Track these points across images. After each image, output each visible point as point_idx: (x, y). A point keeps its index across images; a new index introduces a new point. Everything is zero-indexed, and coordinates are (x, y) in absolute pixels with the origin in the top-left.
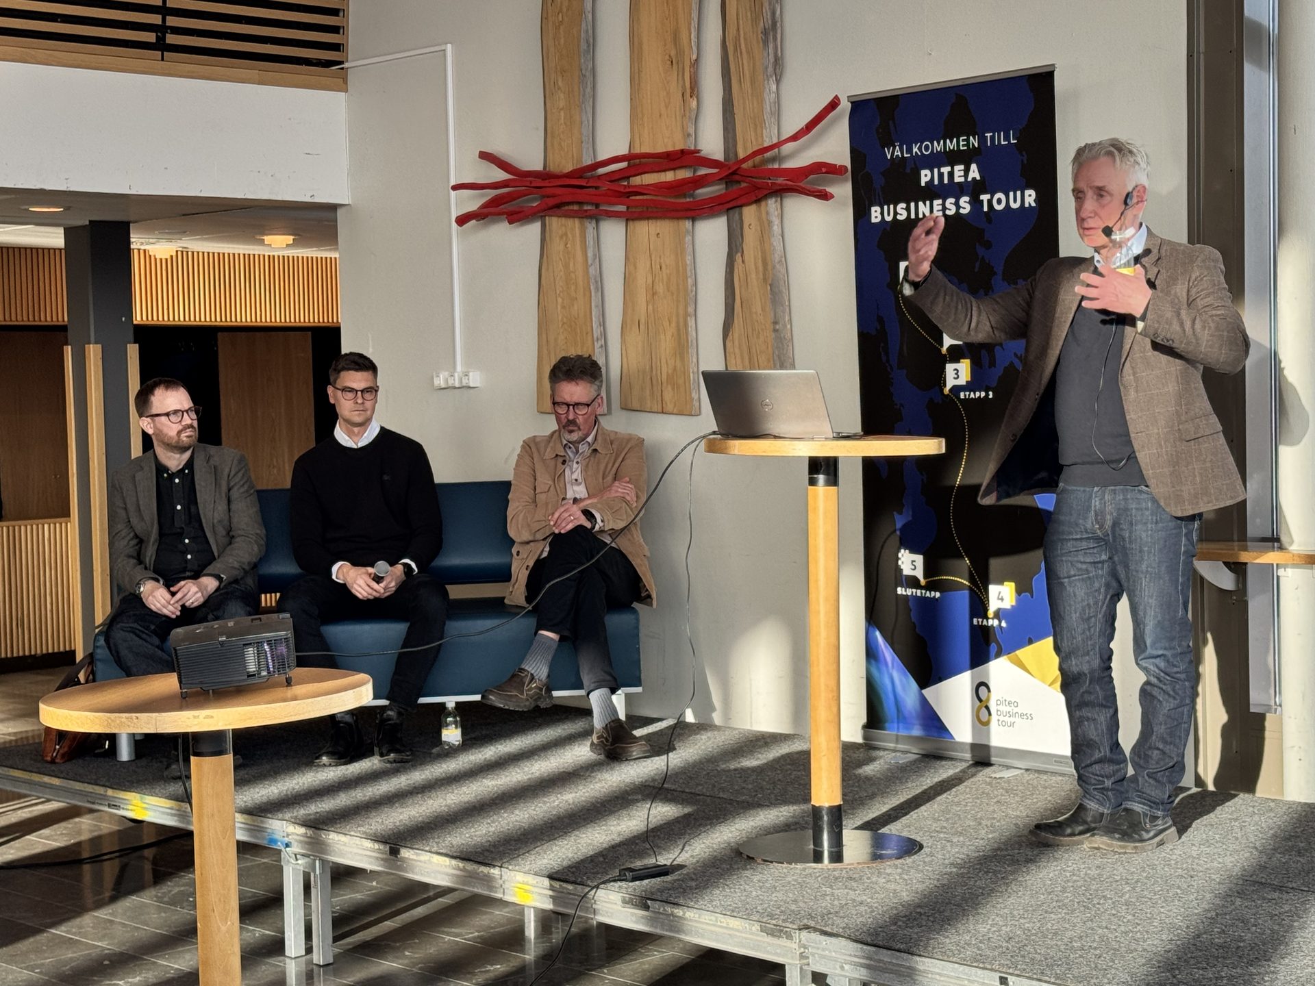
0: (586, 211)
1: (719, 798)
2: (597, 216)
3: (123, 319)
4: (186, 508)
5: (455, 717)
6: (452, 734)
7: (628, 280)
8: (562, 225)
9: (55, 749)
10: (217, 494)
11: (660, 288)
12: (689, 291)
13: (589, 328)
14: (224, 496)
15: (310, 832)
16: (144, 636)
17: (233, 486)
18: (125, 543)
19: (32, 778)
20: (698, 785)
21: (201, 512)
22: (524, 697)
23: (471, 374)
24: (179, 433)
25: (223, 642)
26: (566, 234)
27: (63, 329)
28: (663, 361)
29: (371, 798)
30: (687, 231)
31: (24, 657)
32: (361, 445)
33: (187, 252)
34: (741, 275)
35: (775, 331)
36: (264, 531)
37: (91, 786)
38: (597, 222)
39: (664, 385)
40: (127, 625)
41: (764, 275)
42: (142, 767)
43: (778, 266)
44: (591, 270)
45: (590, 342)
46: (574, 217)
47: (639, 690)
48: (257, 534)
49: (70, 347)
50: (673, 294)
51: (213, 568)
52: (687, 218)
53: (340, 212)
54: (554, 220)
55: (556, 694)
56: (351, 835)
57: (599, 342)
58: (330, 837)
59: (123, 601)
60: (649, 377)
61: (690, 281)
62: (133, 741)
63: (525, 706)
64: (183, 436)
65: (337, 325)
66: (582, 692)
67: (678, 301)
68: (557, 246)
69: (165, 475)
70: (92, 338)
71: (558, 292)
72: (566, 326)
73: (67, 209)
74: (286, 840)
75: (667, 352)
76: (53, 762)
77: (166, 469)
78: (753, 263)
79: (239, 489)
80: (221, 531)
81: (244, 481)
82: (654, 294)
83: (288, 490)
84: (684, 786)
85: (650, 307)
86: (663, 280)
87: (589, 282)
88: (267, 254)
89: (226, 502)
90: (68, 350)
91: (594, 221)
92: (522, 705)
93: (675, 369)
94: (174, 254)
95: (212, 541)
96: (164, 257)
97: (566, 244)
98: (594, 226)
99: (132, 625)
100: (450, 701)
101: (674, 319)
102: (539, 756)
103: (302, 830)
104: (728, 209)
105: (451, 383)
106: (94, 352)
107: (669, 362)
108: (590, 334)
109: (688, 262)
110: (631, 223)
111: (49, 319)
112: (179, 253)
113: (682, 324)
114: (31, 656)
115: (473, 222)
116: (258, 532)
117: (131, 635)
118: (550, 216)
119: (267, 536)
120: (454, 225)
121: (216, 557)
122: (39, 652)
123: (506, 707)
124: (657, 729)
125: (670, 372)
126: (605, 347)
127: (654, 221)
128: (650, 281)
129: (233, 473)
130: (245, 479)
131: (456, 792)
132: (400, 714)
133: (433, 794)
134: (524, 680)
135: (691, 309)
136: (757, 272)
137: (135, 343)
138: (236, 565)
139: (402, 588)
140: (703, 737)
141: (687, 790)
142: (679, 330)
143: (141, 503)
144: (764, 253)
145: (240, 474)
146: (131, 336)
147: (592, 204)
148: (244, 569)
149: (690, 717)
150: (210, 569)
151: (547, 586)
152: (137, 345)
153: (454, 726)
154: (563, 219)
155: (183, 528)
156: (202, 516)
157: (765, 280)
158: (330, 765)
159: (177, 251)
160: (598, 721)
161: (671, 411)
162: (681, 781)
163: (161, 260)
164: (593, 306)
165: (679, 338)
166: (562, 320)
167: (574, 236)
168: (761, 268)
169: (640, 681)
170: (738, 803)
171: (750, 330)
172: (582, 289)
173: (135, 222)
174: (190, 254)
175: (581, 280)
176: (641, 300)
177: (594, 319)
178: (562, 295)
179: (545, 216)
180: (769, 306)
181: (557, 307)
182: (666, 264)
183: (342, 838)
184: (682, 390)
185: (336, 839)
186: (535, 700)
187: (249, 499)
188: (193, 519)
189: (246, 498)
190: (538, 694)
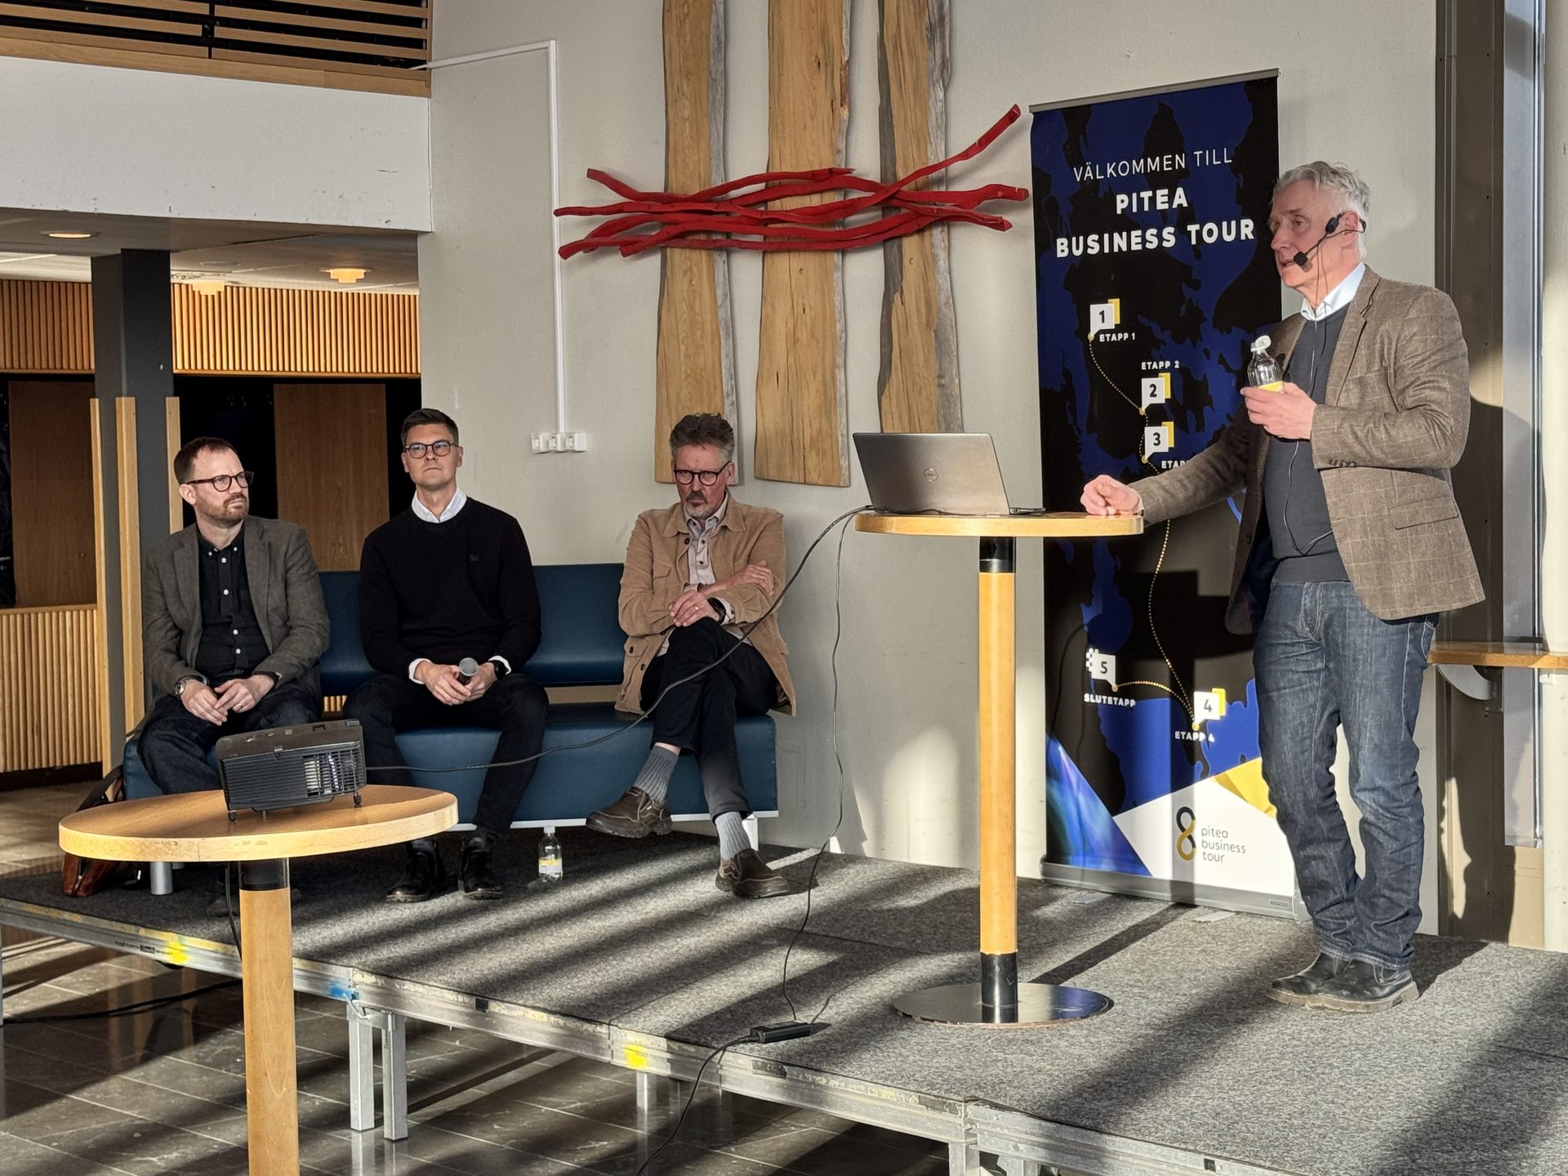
0: (715, 241)
1: (870, 943)
2: (728, 248)
3: (162, 367)
4: (235, 593)
5: (554, 845)
6: (551, 866)
7: (765, 324)
8: (686, 258)
9: (77, 879)
10: (272, 577)
11: (803, 335)
12: (838, 338)
13: (718, 382)
14: (280, 578)
15: (381, 981)
16: (185, 746)
17: (291, 567)
18: (162, 634)
19: (50, 914)
20: (844, 928)
21: (253, 598)
22: (637, 821)
23: (576, 436)
24: (227, 502)
25: (279, 753)
26: (691, 269)
27: (90, 378)
28: (806, 421)
29: (454, 942)
30: (836, 267)
31: (41, 770)
32: (443, 519)
33: (238, 288)
34: (900, 320)
35: (941, 386)
36: (328, 621)
37: (119, 924)
38: (729, 255)
39: (808, 449)
40: (165, 733)
41: (928, 319)
42: (181, 902)
43: (943, 308)
44: (722, 313)
45: (718, 397)
46: (701, 249)
47: (775, 814)
48: (320, 624)
49: (97, 400)
50: (818, 342)
51: (269, 664)
52: (836, 251)
53: (421, 243)
54: (677, 251)
55: (675, 818)
56: (430, 986)
57: (730, 398)
58: (405, 987)
59: (159, 704)
60: (789, 440)
61: (839, 326)
62: (170, 872)
63: (639, 832)
64: (231, 507)
65: (417, 376)
66: (706, 817)
67: (824, 350)
68: (680, 284)
69: (210, 554)
70: (124, 390)
71: (681, 338)
72: (689, 379)
73: (95, 235)
74: (353, 990)
75: (811, 408)
76: (74, 895)
77: (211, 546)
78: (914, 306)
79: (297, 570)
80: (277, 621)
81: (304, 560)
82: (795, 342)
83: (357, 572)
84: (827, 929)
85: (791, 358)
86: (806, 325)
87: (717, 326)
88: (333, 291)
89: (283, 586)
90: (95, 404)
91: (725, 254)
92: (635, 831)
93: (820, 431)
94: (222, 290)
95: (265, 632)
96: (210, 295)
97: (691, 281)
98: (725, 258)
99: (170, 733)
100: (549, 826)
101: (820, 373)
102: (655, 892)
103: (371, 979)
104: (885, 241)
105: (552, 446)
106: (126, 407)
107: (813, 422)
108: (719, 388)
109: (837, 303)
110: (768, 257)
111: (72, 367)
112: (229, 289)
113: (828, 377)
114: (49, 769)
115: (581, 253)
116: (321, 621)
117: (169, 744)
118: (671, 247)
119: (331, 626)
120: (557, 257)
121: (271, 651)
122: (58, 764)
123: (616, 834)
124: (797, 861)
125: (814, 435)
126: (737, 404)
127: (797, 254)
128: (790, 325)
129: (290, 551)
130: (306, 559)
131: (555, 934)
132: (489, 841)
133: (528, 937)
134: (637, 801)
135: (839, 360)
136: (919, 316)
137: (175, 395)
138: (295, 661)
139: (492, 690)
140: (851, 871)
141: (831, 934)
142: (825, 384)
143: (181, 586)
144: (927, 292)
145: (299, 553)
146: (171, 389)
147: (723, 233)
148: (303, 666)
149: (835, 847)
150: (261, 667)
151: (667, 690)
152: (178, 398)
153: (553, 856)
154: (688, 251)
155: (230, 617)
156: (254, 603)
157: (928, 325)
158: (405, 902)
159: (226, 287)
160: (726, 851)
161: (815, 482)
162: (824, 924)
163: (207, 296)
164: (723, 356)
165: (825, 394)
166: (686, 371)
167: (700, 272)
168: (924, 311)
169: (776, 804)
170: (892, 949)
171: (910, 385)
172: (709, 337)
173: (177, 251)
174: (241, 290)
175: (708, 324)
176: (780, 348)
177: (723, 371)
178: (685, 342)
179: (666, 247)
180: (933, 357)
181: (680, 356)
182: (810, 305)
183: (419, 988)
184: (829, 456)
185: (413, 990)
186: (651, 825)
187: (309, 583)
188: (243, 607)
189: (306, 581)
190: (654, 818)
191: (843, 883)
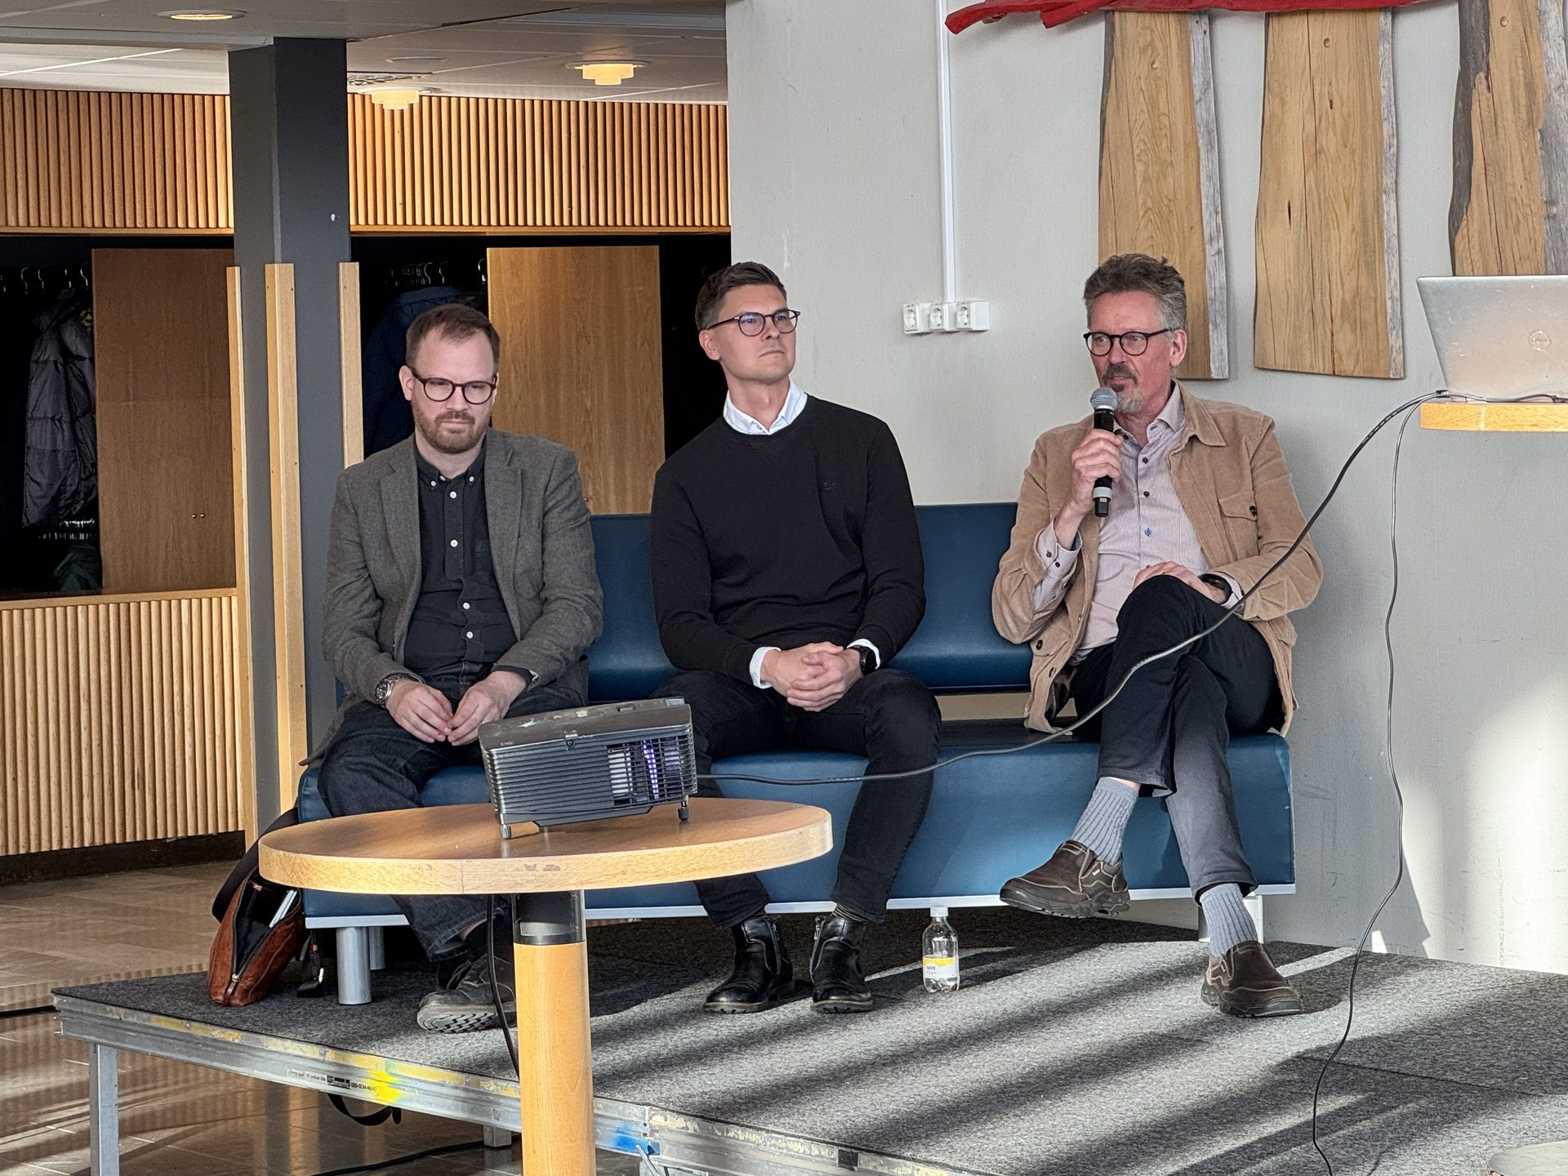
1: (1446, 1081)
2: (1210, 10)
3: (333, 217)
4: (468, 545)
5: (947, 935)
6: (941, 966)
7: (1268, 127)
8: (1144, 28)
9: (231, 981)
10: (524, 521)
11: (1330, 142)
12: (1385, 146)
13: (1196, 218)
14: (535, 523)
15: (693, 1126)
17: (550, 510)
19: (192, 1031)
20: (1403, 1058)
21: (494, 552)
22: (1079, 893)
23: (973, 306)
25: (572, 740)
26: (1152, 43)
27: (224, 242)
28: (1335, 276)
30: (1383, 35)
33: (440, 98)
34: (1485, 114)
35: (1550, 217)
37: (296, 1044)
38: (1211, 20)
39: (1337, 321)
40: (357, 760)
41: (1530, 111)
42: (384, 1014)
43: (1556, 95)
44: (1201, 112)
45: (1196, 242)
46: (1167, 13)
47: (1289, 889)
48: (589, 597)
49: (237, 269)
50: (1353, 151)
52: (1383, 10)
53: (732, 18)
54: (1131, 17)
56: (768, 1131)
57: (1215, 244)
58: (731, 1134)
60: (1307, 308)
61: (1387, 127)
63: (1081, 909)
65: (727, 230)
67: (1364, 165)
68: (1134, 67)
69: (434, 484)
70: (278, 253)
71: (1137, 152)
72: (1151, 215)
75: (1343, 261)
76: (227, 1003)
77: (436, 473)
78: (1508, 92)
79: (561, 514)
80: (528, 591)
81: (571, 499)
82: (1317, 153)
84: (1376, 1059)
85: (1310, 178)
86: (1335, 126)
87: (1194, 132)
88: (582, 101)
89: (539, 536)
90: (235, 275)
91: (1206, 20)
92: (1075, 907)
93: (1357, 293)
94: (416, 101)
95: (511, 607)
96: (397, 108)
97: (1153, 63)
98: (1206, 27)
99: (366, 760)
100: (940, 909)
101: (1356, 201)
102: (1105, 1007)
103: (680, 1122)
105: (935, 323)
106: (280, 279)
107: (1346, 279)
108: (1197, 227)
109: (1383, 92)
110: (1275, 23)
111: (191, 224)
112: (425, 100)
113: (1370, 210)
115: (979, 25)
116: (591, 592)
117: (365, 777)
118: (1120, 11)
119: (605, 600)
120: (943, 29)
121: (518, 636)
123: (1047, 912)
124: (1324, 964)
125: (1348, 297)
126: (1225, 253)
127: (1319, 17)
128: (1310, 127)
129: (553, 484)
131: (954, 1063)
134: (1078, 862)
135: (1388, 181)
136: (1516, 110)
137: (353, 260)
138: (555, 651)
140: (1411, 979)
142: (1364, 221)
144: (1528, 70)
145: (566, 487)
146: (347, 250)
148: (566, 659)
149: (1379, 945)
152: (357, 264)
153: (945, 951)
154: (1148, 17)
155: (460, 581)
156: (495, 560)
157: (1531, 123)
158: (733, 1012)
159: (421, 97)
161: (1349, 372)
162: (1372, 1052)
163: (392, 111)
164: (1203, 178)
165: (1366, 234)
166: (1145, 203)
167: (1166, 48)
168: (1523, 101)
169: (1291, 873)
170: (1482, 1090)
171: (1501, 218)
172: (1182, 146)
173: (355, 40)
174: (444, 101)
175: (1180, 127)
176: (1294, 162)
177: (1204, 201)
178: (1143, 157)
179: (1114, 11)
180: (1538, 171)
181: (1135, 180)
182: (1341, 99)
183: (753, 1136)
184: (1371, 330)
185: (742, 1138)
186: (1098, 900)
187: (577, 533)
188: (479, 566)
189: (573, 529)
190: (1103, 888)
191: (1399, 995)
